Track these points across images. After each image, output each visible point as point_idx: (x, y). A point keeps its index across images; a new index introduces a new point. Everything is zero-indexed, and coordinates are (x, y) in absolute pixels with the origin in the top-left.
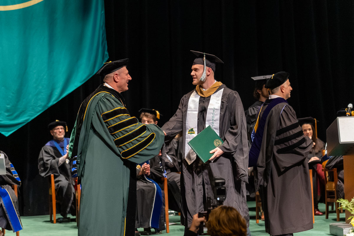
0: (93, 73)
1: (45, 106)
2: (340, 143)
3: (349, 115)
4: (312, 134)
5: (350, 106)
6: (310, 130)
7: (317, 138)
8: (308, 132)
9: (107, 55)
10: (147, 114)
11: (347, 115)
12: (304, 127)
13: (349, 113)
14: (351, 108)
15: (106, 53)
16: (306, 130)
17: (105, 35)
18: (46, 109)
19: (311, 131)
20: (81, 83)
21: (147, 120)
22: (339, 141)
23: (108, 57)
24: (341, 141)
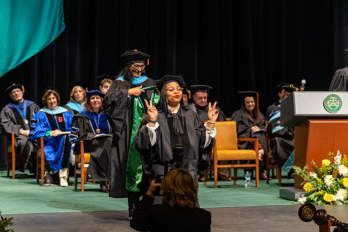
0: (50, 41)
1: (5, 70)
2: (295, 115)
3: (303, 90)
4: (254, 106)
5: (303, 82)
6: (252, 102)
7: (258, 110)
8: (251, 104)
9: (63, 25)
10: (109, 80)
11: (302, 90)
12: (247, 100)
13: (303, 88)
14: (304, 83)
15: (63, 23)
16: (248, 102)
17: (62, 6)
18: (6, 72)
19: (254, 103)
20: (38, 50)
21: (109, 86)
22: (295, 114)
23: (65, 28)
24: (296, 114)
